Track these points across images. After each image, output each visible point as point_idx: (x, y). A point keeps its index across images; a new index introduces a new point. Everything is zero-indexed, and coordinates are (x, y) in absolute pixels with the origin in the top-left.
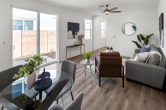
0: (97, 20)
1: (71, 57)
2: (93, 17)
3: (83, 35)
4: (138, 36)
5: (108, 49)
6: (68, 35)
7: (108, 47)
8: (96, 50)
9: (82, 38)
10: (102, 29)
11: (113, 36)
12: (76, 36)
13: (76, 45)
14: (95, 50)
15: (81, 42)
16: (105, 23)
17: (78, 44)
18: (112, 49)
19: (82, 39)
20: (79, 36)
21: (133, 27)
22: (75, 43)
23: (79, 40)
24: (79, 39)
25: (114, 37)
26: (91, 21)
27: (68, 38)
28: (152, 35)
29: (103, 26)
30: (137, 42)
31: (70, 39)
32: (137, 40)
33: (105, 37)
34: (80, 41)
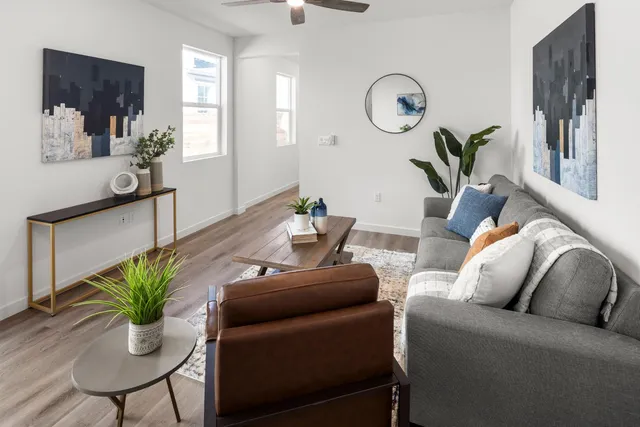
0: (253, 62)
1: (57, 289)
2: (236, 44)
3: (164, 135)
4: (436, 135)
5: (301, 210)
6: (46, 135)
7: (304, 202)
8: (247, 210)
9: (157, 154)
10: (278, 107)
11: (327, 137)
12: (119, 140)
13: (119, 201)
14: (241, 209)
15: (155, 177)
16: (294, 81)
17: (132, 189)
18: (321, 207)
19: (161, 159)
20: (142, 140)
21: (399, 100)
22: (107, 186)
23: (141, 166)
24: (136, 160)
25: (335, 141)
26: (225, 60)
27: (48, 160)
28: (490, 130)
29: (285, 90)
30: (430, 163)
31: (64, 160)
32: (430, 155)
33: (294, 141)
34: (147, 171)
